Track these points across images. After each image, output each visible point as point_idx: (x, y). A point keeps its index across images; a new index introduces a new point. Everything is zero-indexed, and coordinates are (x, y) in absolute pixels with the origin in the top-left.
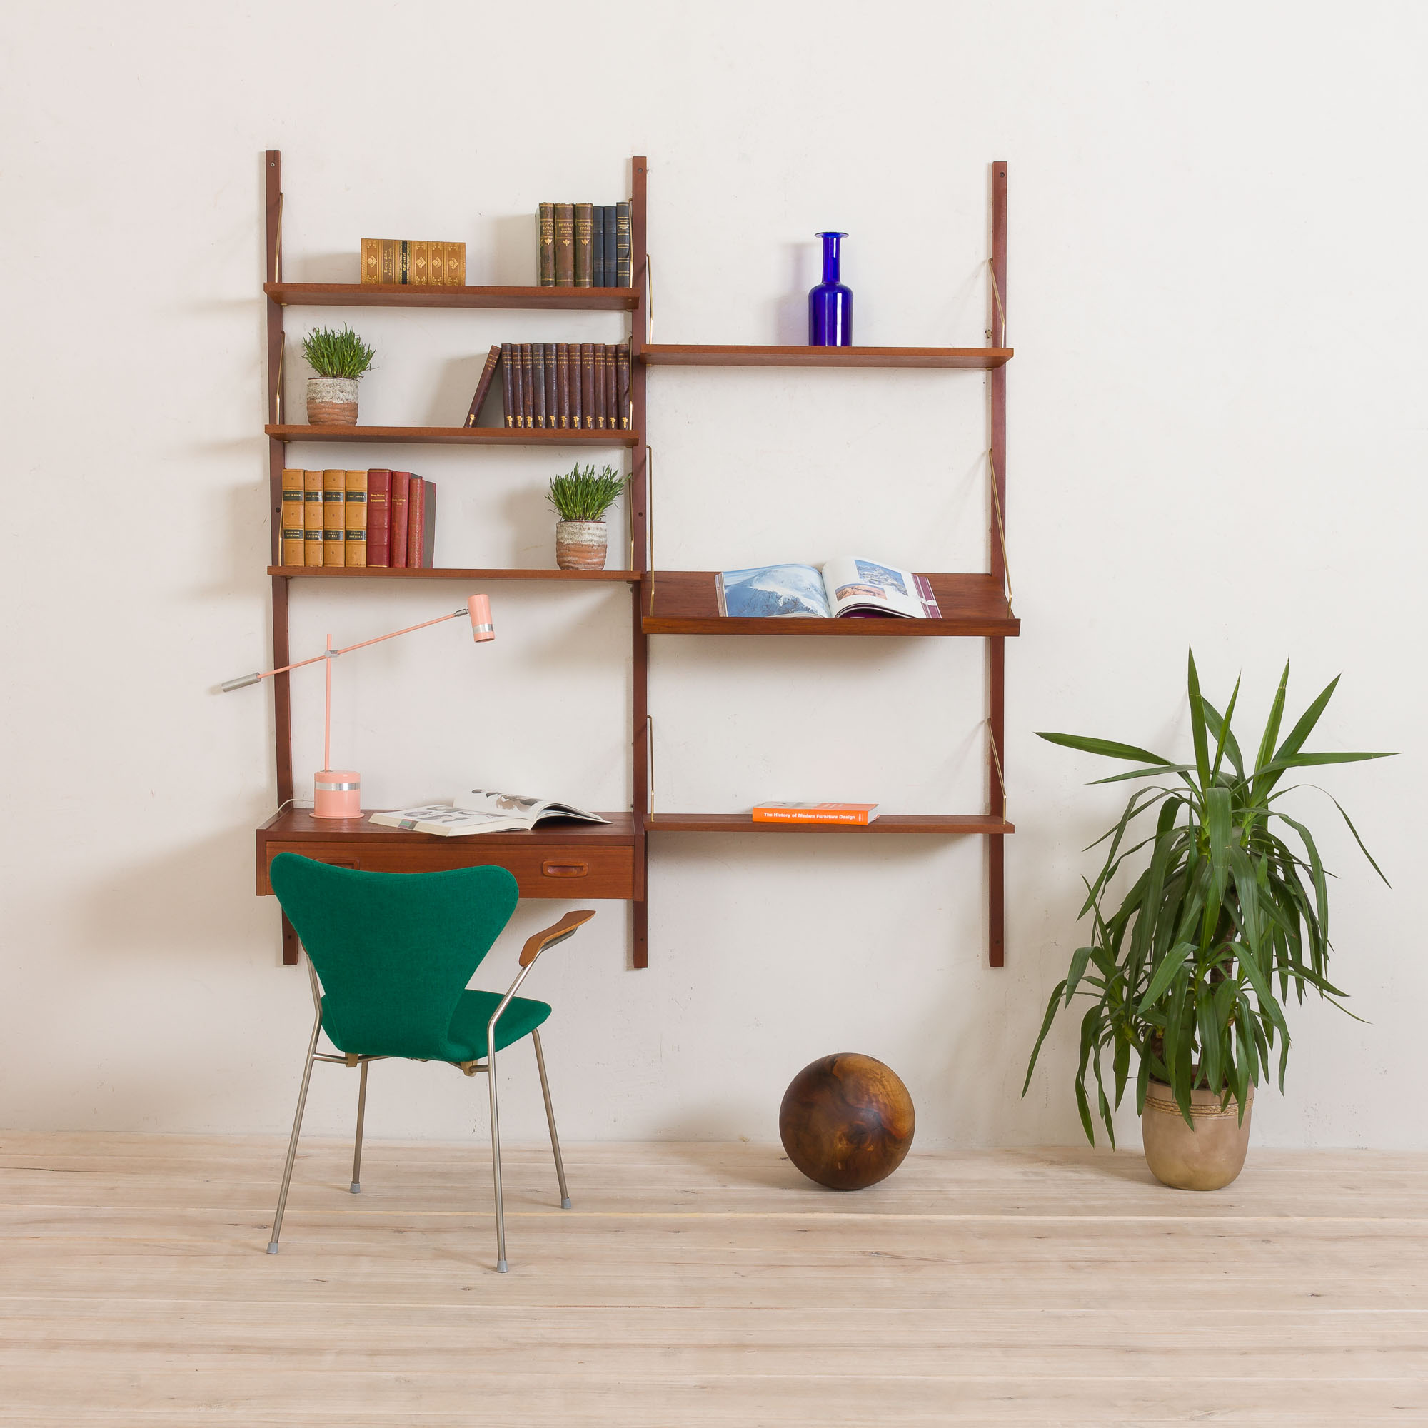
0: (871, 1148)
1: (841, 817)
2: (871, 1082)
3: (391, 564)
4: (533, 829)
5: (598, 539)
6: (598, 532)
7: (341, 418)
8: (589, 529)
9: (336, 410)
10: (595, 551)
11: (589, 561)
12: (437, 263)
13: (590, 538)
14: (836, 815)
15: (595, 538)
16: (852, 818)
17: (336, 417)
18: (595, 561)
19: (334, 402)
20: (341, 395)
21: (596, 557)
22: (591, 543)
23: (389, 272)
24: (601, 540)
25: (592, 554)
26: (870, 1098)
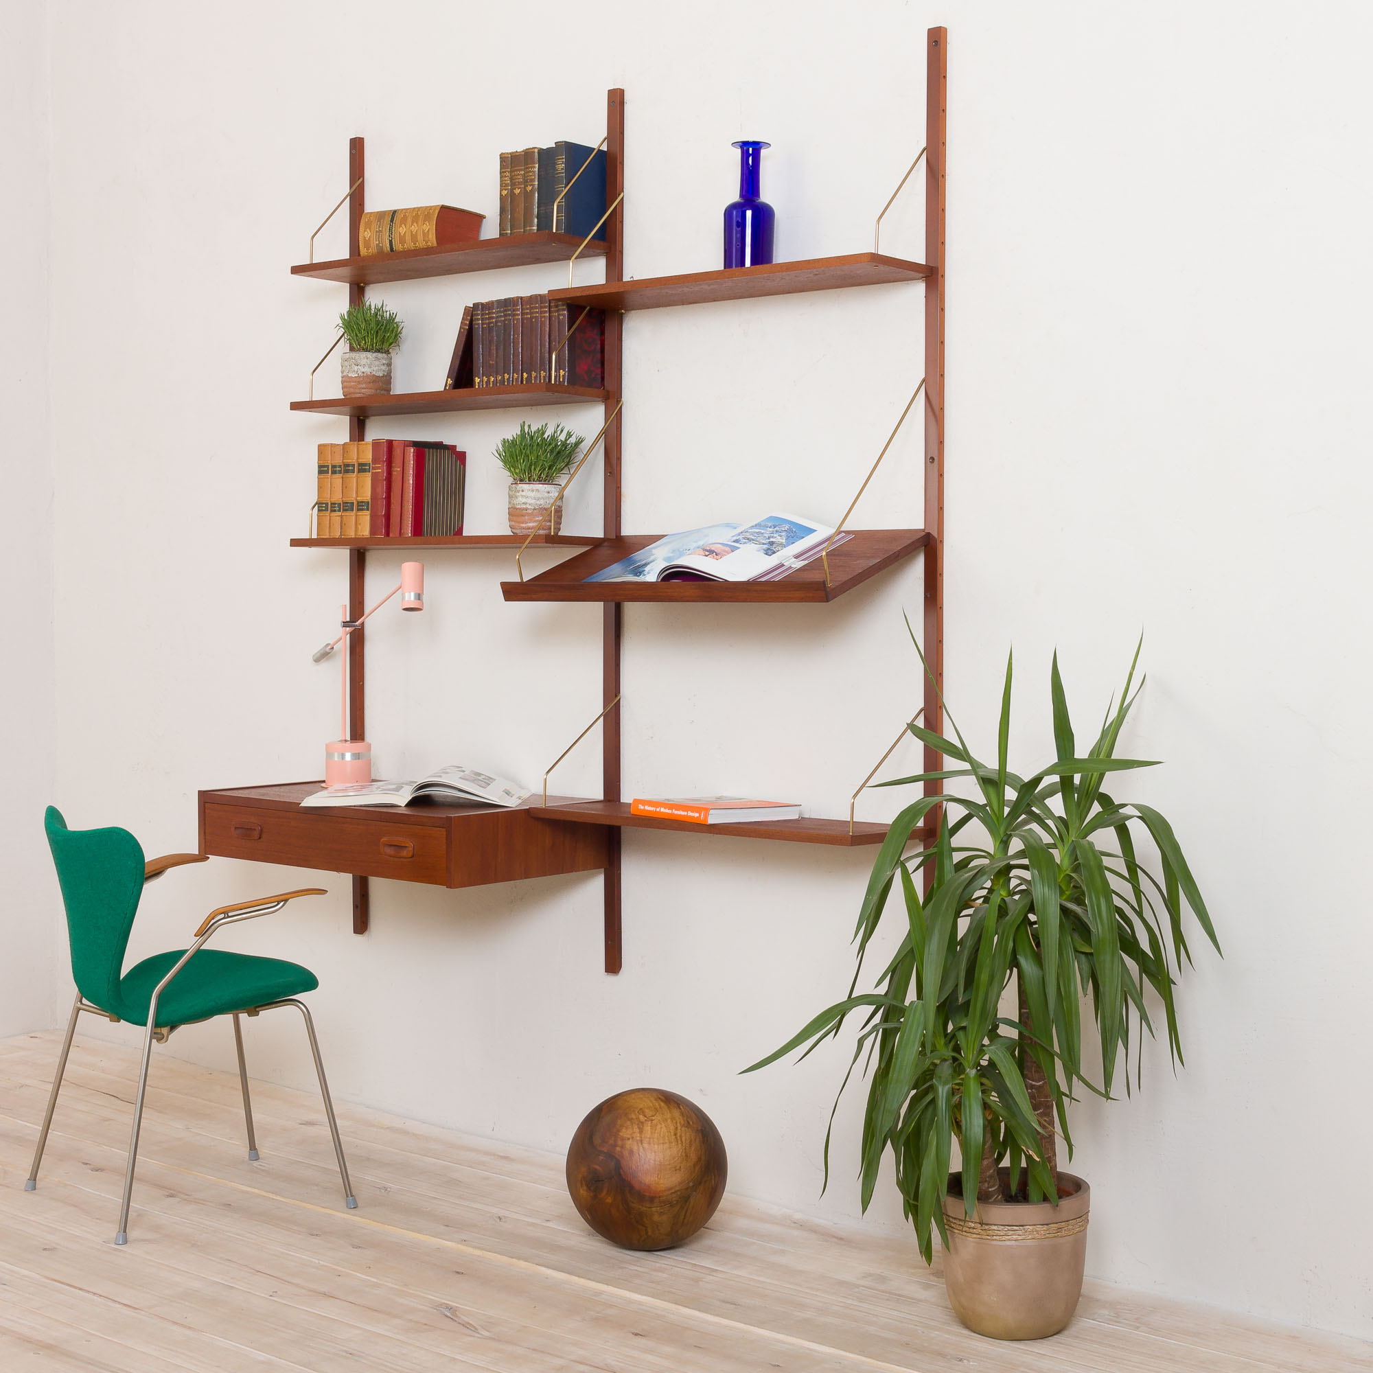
0: (609, 1200)
1: (690, 814)
2: (629, 1123)
3: (387, 534)
4: (407, 805)
5: (533, 501)
6: (532, 494)
7: (357, 391)
8: (523, 491)
9: (353, 384)
10: (529, 514)
11: (524, 525)
12: (414, 228)
13: (524, 500)
14: (685, 811)
15: (530, 501)
16: (696, 815)
17: (352, 390)
18: (531, 525)
19: (350, 375)
20: (356, 368)
21: (531, 521)
22: (524, 506)
23: (379, 243)
24: (538, 502)
25: (527, 517)
26: (615, 1141)
